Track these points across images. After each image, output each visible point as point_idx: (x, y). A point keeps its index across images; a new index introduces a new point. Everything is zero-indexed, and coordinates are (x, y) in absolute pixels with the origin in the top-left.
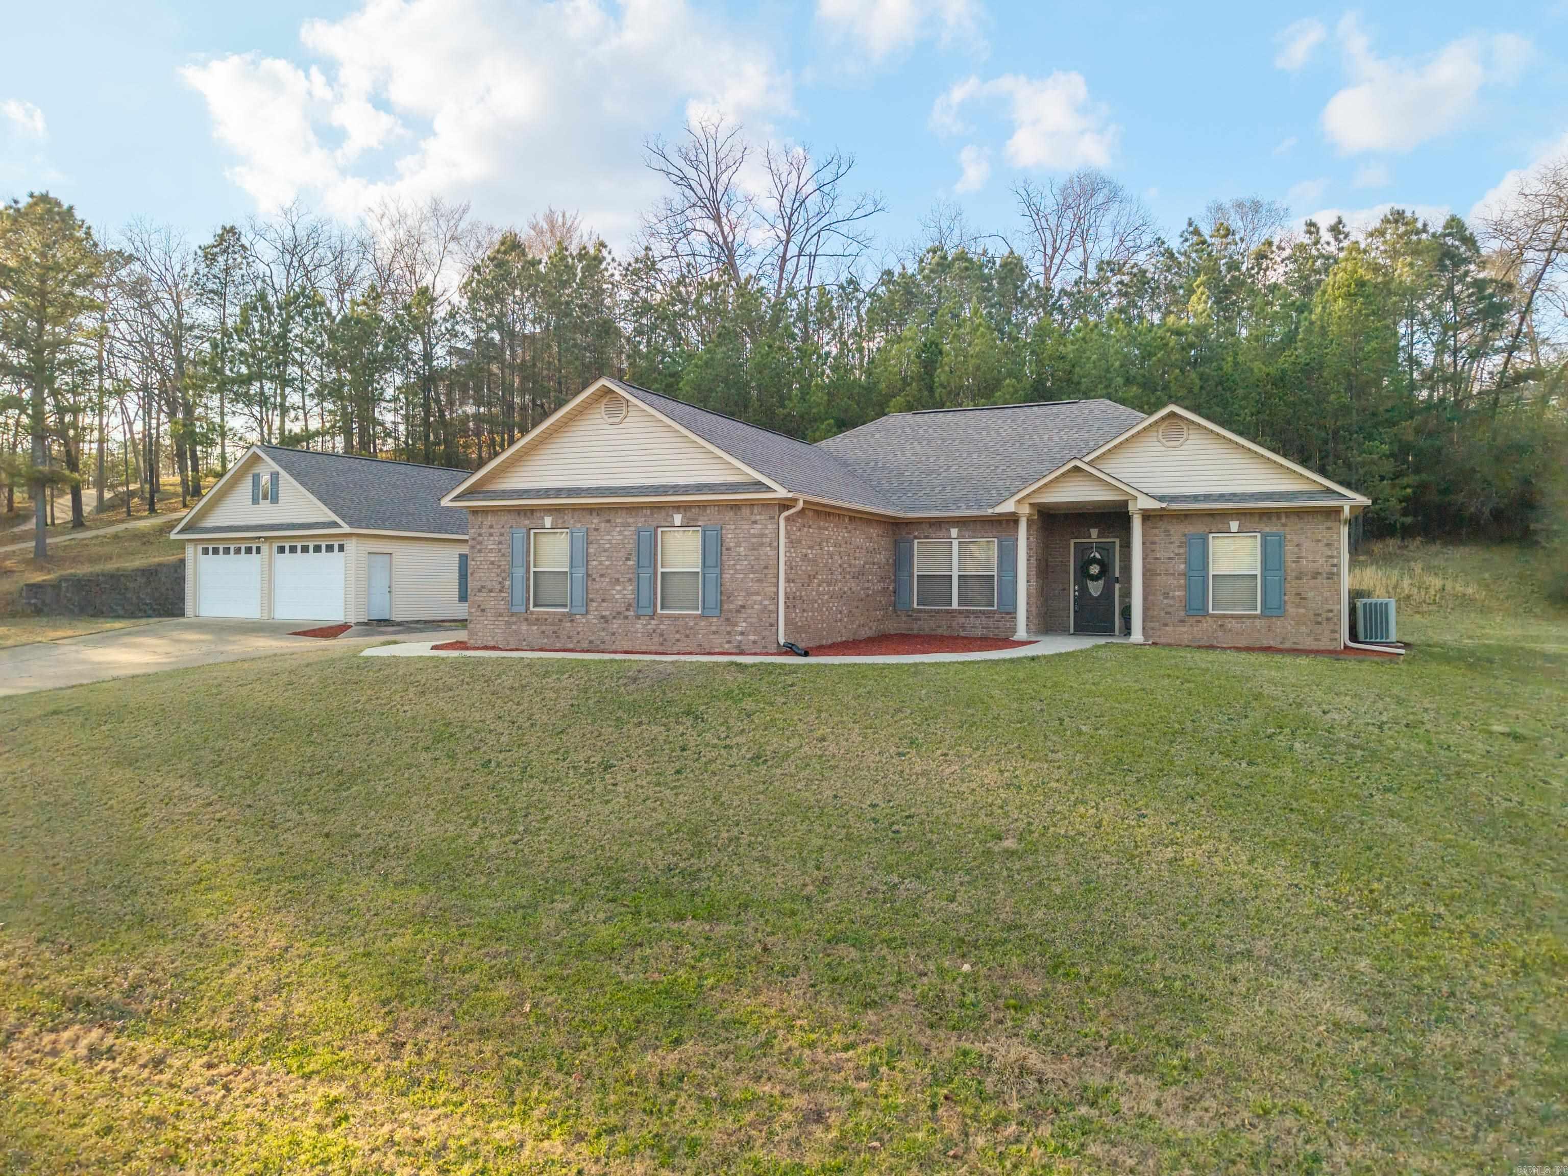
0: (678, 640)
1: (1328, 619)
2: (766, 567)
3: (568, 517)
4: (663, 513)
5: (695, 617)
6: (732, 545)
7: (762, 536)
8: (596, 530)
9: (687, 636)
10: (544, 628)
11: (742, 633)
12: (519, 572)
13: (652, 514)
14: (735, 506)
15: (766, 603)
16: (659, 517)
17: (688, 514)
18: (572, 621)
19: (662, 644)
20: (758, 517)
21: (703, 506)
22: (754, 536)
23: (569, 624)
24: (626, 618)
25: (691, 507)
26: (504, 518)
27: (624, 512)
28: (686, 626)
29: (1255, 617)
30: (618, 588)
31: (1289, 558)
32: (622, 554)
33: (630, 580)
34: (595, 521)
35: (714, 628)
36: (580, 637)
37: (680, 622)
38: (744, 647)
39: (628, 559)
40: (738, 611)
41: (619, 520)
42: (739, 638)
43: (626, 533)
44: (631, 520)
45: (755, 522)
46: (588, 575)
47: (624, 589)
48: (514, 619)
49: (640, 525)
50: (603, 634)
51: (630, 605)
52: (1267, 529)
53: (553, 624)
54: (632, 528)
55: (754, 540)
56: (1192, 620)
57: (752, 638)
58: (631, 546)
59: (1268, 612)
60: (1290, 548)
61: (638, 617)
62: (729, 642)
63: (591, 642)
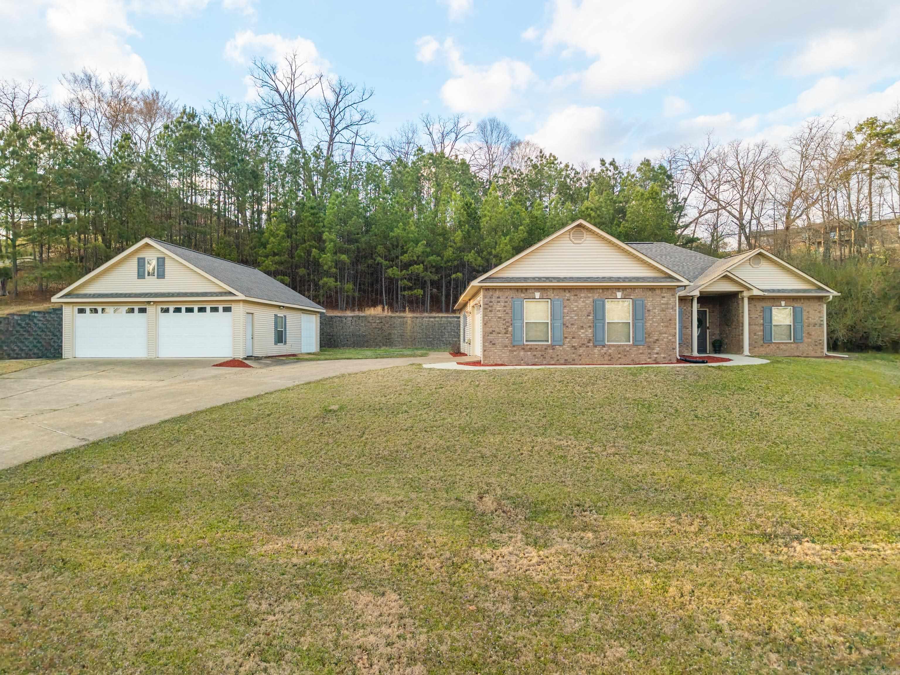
0: (620, 358)
1: (820, 343)
2: (670, 320)
3: (550, 293)
4: (610, 291)
5: (629, 346)
6: (651, 308)
7: (667, 304)
9: (625, 356)
10: (535, 353)
11: (657, 353)
12: (518, 324)
13: (603, 292)
14: (652, 289)
15: (670, 338)
16: (608, 293)
17: (625, 292)
18: (553, 349)
19: (610, 360)
20: (665, 295)
21: (634, 288)
22: (663, 304)
23: (551, 351)
24: (588, 347)
25: (626, 289)
26: (508, 293)
27: (586, 291)
28: (624, 350)
29: (791, 343)
30: (582, 331)
31: (805, 317)
32: (585, 313)
33: (590, 327)
34: (567, 295)
35: (641, 351)
36: (559, 357)
37: (621, 348)
38: (658, 360)
39: (588, 316)
40: (655, 342)
41: (582, 295)
42: (655, 356)
44: (590, 295)
45: (664, 297)
46: (564, 324)
47: (586, 331)
48: (515, 349)
49: (596, 297)
50: (574, 356)
51: (590, 340)
52: (796, 305)
53: (541, 351)
54: (591, 299)
55: (663, 306)
56: (766, 345)
57: (663, 355)
58: (591, 308)
59: (796, 341)
60: (805, 313)
61: (596, 346)
62: (649, 358)
63: (566, 360)
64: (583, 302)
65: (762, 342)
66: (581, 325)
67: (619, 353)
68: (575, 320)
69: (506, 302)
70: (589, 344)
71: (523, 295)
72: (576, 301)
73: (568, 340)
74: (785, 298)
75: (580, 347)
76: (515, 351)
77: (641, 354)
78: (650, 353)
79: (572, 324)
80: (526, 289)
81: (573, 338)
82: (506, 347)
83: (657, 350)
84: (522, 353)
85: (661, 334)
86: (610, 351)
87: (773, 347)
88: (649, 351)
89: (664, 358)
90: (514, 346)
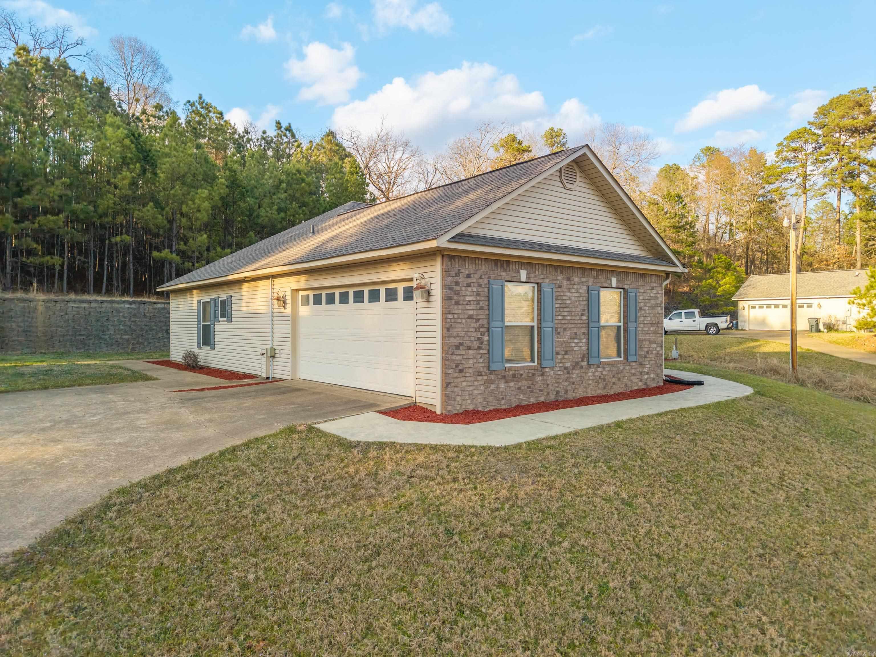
0: (614, 383)
4: (604, 275)
5: (623, 363)
6: (642, 304)
8: (560, 286)
9: (619, 379)
11: (648, 373)
13: (598, 276)
16: (603, 278)
17: (619, 277)
18: (543, 374)
19: (604, 388)
20: (654, 284)
21: (628, 272)
22: (653, 298)
23: (540, 378)
24: (581, 367)
25: (621, 272)
26: (484, 267)
27: (580, 271)
28: (619, 371)
30: (576, 341)
32: (579, 310)
33: (584, 333)
34: (560, 278)
37: (615, 368)
39: (582, 315)
40: (645, 356)
41: (576, 279)
43: (581, 291)
44: (584, 280)
45: (653, 288)
46: (555, 329)
47: (580, 342)
48: (493, 377)
49: (590, 285)
50: (566, 384)
51: (584, 356)
53: (527, 379)
54: (585, 287)
57: (652, 376)
58: (585, 303)
62: (641, 381)
63: (558, 393)
64: (577, 291)
66: (575, 329)
67: (613, 376)
68: (569, 322)
69: (480, 285)
70: (583, 363)
71: (504, 274)
72: (569, 290)
73: (560, 357)
75: (574, 368)
76: (492, 382)
77: (633, 374)
78: (641, 374)
79: (565, 330)
80: (509, 261)
81: (566, 353)
82: (480, 374)
83: (647, 367)
84: (502, 385)
85: (650, 343)
86: (604, 373)
88: (641, 370)
89: (653, 379)
90: (491, 373)
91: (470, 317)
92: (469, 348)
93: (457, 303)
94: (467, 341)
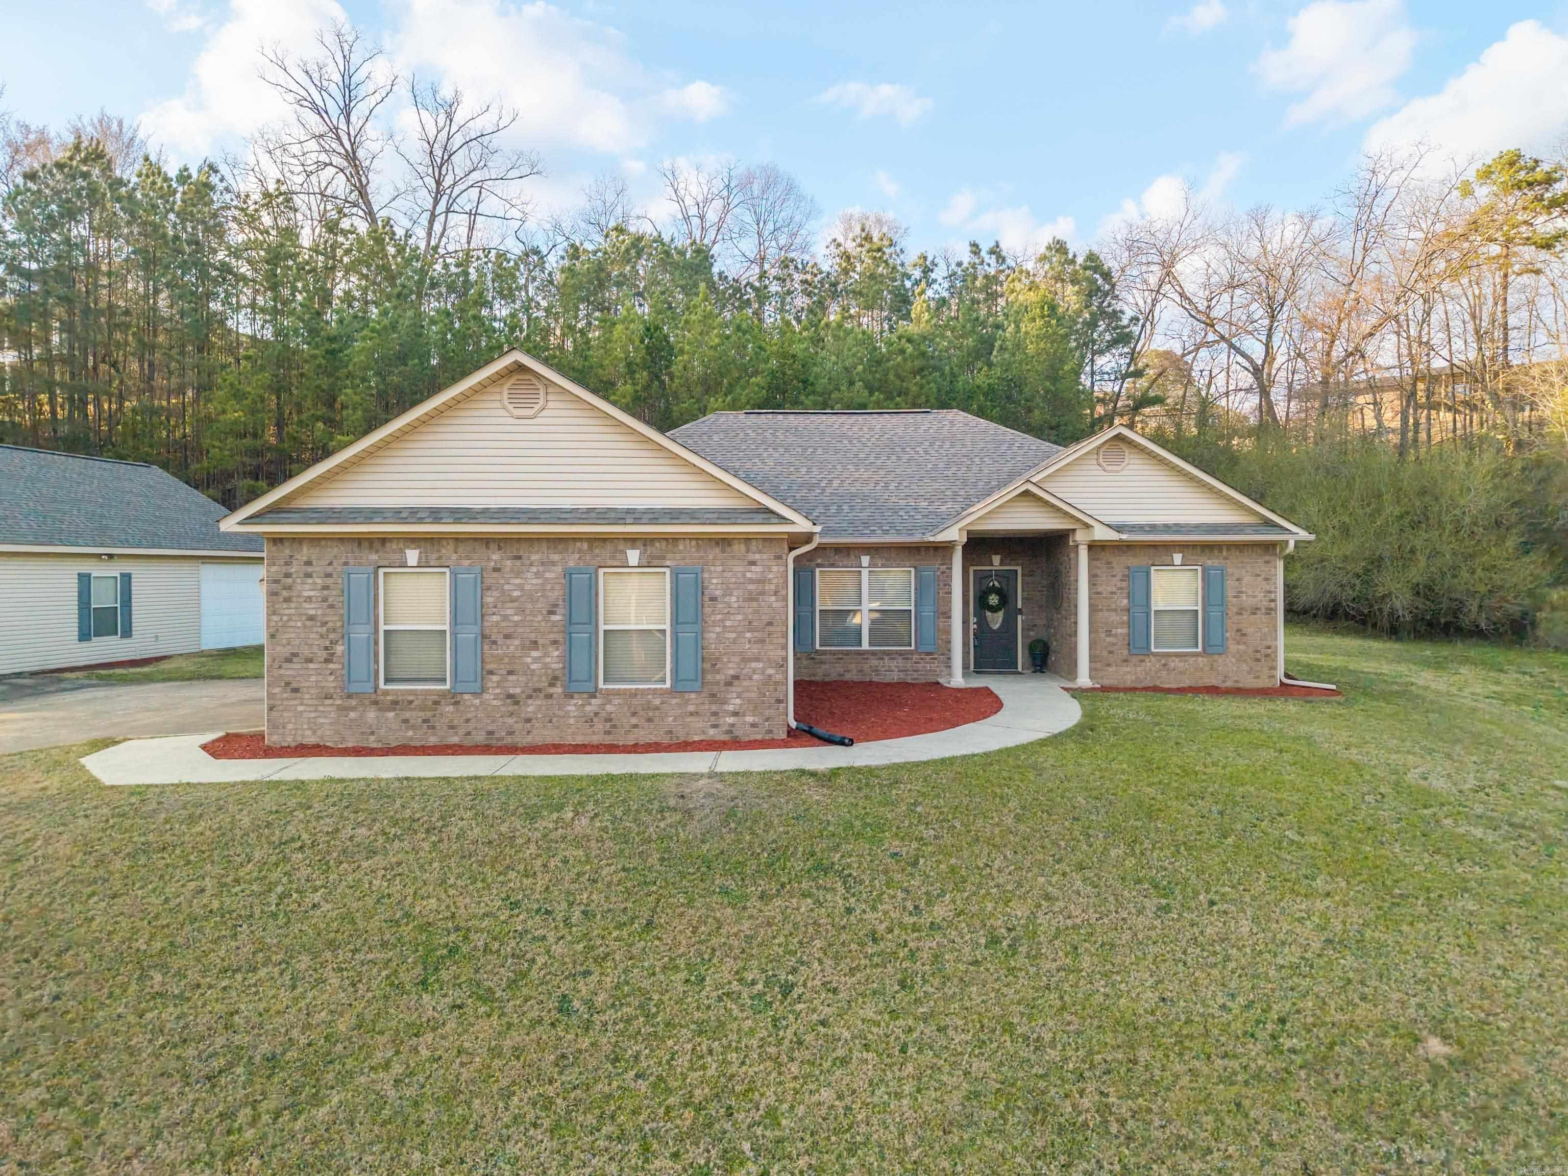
0: (636, 726)
1: (1267, 656)
2: (770, 624)
3: (447, 551)
4: (609, 547)
5: (663, 692)
6: (718, 593)
7: (762, 581)
8: (496, 570)
9: (650, 720)
10: (407, 715)
11: (735, 714)
12: (361, 634)
13: (591, 548)
14: (724, 541)
15: (771, 671)
16: (604, 553)
17: (649, 550)
18: (456, 703)
19: (608, 733)
20: (757, 556)
21: (673, 540)
22: (751, 581)
24: (550, 696)
25: (653, 540)
26: (333, 551)
27: (544, 545)
28: (648, 707)
29: (1196, 655)
30: (535, 654)
31: (1230, 593)
32: (542, 605)
33: (555, 642)
34: (495, 557)
35: (691, 708)
36: (471, 725)
37: (639, 702)
38: (739, 732)
39: (551, 613)
40: (729, 684)
41: (535, 557)
42: (730, 720)
43: (547, 575)
44: (556, 557)
45: (753, 563)
46: (484, 636)
47: (546, 655)
48: (354, 702)
49: (571, 564)
50: (510, 721)
51: (556, 678)
52: (1209, 563)
53: (423, 708)
54: (559, 569)
55: (751, 587)
56: (1134, 659)
57: (749, 719)
58: (556, 594)
59: (1209, 650)
60: (1230, 583)
61: (569, 696)
62: (715, 726)
63: (491, 733)
64: (537, 575)
65: (1126, 652)
66: (533, 636)
67: (634, 714)
68: (516, 625)
69: (328, 575)
70: (551, 690)
71: (374, 557)
72: (518, 574)
73: (495, 678)
74: (1182, 547)
75: (530, 697)
76: (353, 709)
77: (691, 714)
78: (715, 714)
79: (507, 637)
80: (383, 540)
81: (510, 673)
82: (329, 696)
83: (735, 703)
84: (371, 715)
85: (745, 660)
86: (609, 708)
87: (1150, 664)
88: (714, 708)
89: (753, 725)
90: (350, 696)
91: (311, 618)
92: (310, 661)
93: (288, 600)
94: (306, 652)
